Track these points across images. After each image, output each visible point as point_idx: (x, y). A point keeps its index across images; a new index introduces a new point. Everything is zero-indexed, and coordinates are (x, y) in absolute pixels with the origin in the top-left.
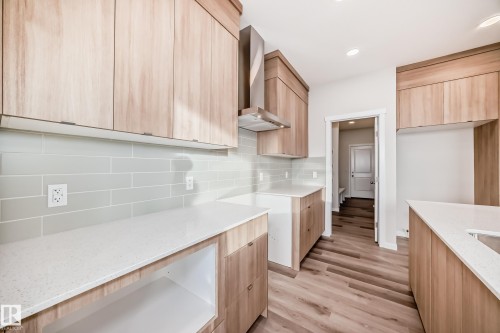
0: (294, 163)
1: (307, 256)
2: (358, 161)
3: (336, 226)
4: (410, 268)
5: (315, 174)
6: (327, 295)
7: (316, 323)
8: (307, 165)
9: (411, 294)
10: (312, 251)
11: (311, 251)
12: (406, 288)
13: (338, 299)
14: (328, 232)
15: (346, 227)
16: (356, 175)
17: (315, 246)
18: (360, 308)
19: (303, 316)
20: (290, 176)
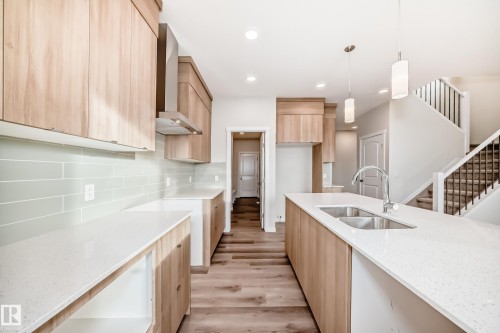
0: (197, 167)
1: (215, 252)
2: (246, 166)
3: (234, 223)
4: (286, 241)
5: (217, 178)
6: (236, 277)
7: (232, 300)
8: (209, 169)
9: (287, 257)
10: (219, 247)
11: (217, 247)
12: (283, 254)
13: (244, 277)
14: (227, 229)
15: (241, 222)
16: (244, 178)
17: (220, 242)
18: (261, 277)
19: (221, 299)
20: (193, 181)
